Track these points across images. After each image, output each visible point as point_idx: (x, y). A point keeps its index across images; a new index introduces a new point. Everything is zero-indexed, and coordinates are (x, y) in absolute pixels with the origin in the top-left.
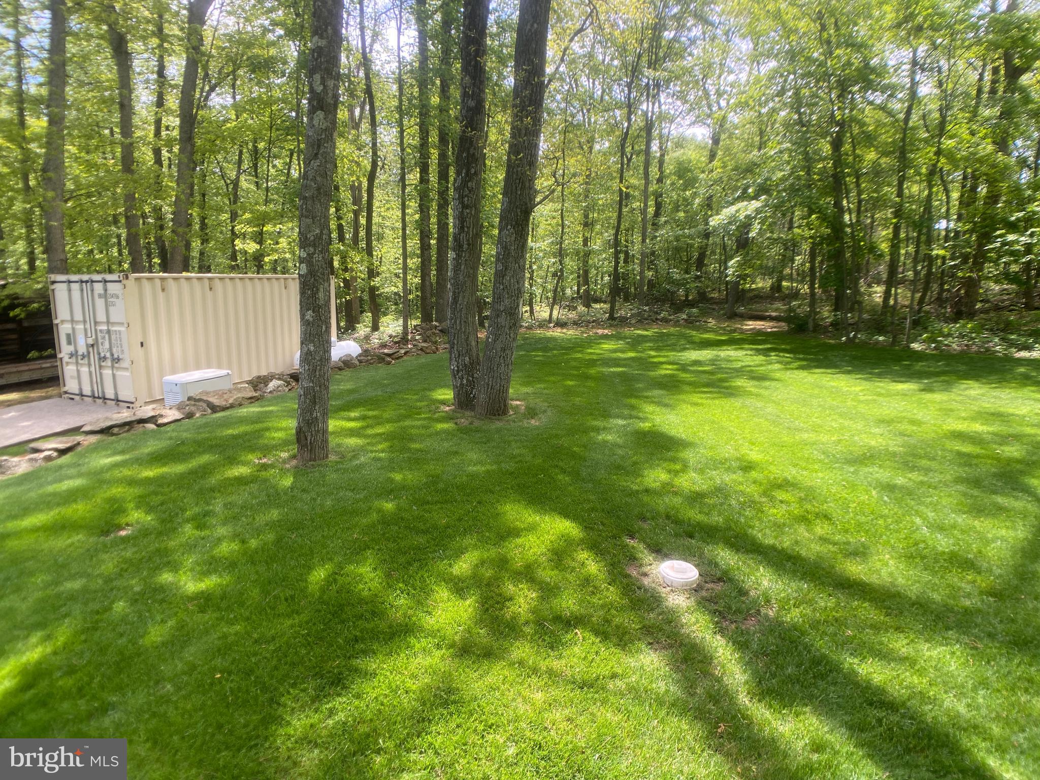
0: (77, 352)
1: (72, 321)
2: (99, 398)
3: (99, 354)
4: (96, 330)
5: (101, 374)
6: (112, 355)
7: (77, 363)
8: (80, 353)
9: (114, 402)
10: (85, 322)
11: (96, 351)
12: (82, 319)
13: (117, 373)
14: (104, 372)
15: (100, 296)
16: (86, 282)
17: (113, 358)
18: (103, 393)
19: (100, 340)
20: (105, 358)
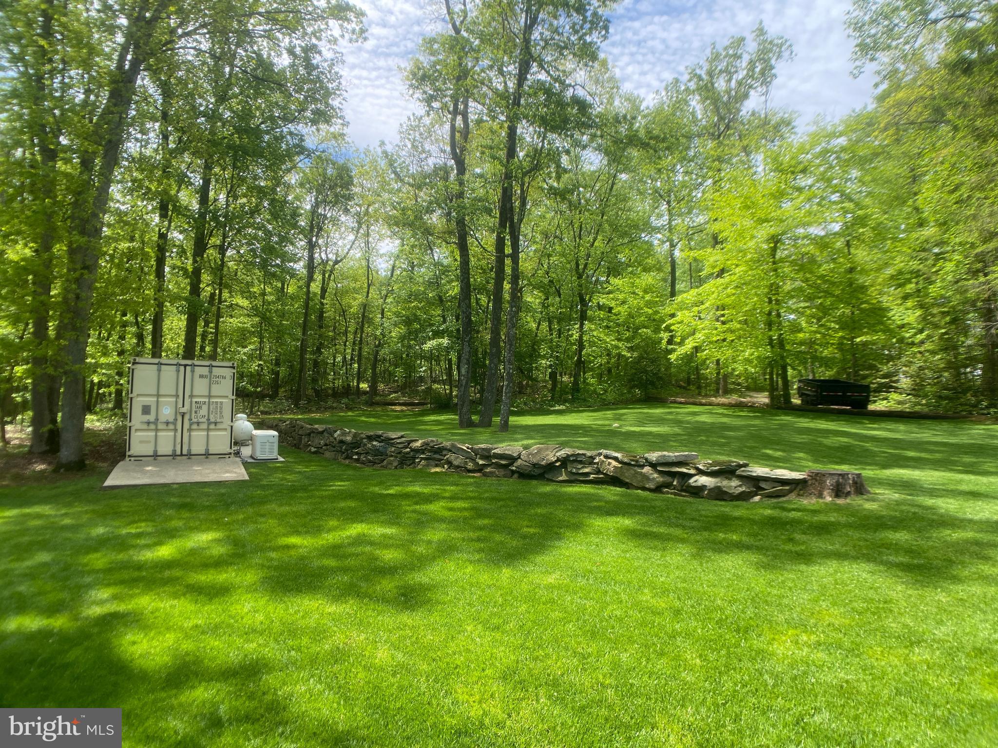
0: (157, 419)
1: (158, 396)
2: (182, 455)
3: (190, 419)
4: (191, 402)
5: (190, 436)
6: (208, 419)
7: (157, 430)
9: (202, 457)
10: (177, 396)
11: (187, 417)
12: (174, 393)
13: (211, 433)
14: (193, 433)
15: (201, 376)
16: (185, 366)
17: (209, 423)
18: (189, 450)
19: (194, 409)
20: (198, 424)
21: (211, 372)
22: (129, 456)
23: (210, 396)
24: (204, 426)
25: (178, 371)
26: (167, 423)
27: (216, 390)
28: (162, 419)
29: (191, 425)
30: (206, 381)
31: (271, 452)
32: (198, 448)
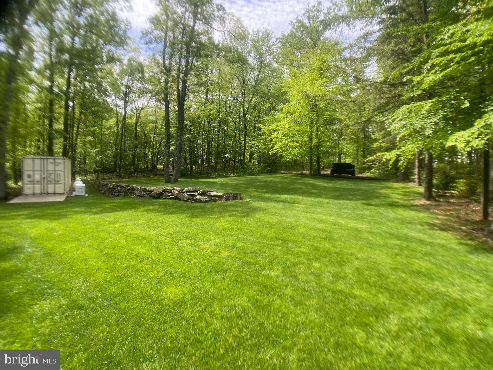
0: (34, 180)
1: (33, 171)
2: (44, 194)
4: (47, 173)
5: (47, 186)
7: (34, 184)
9: (53, 194)
10: (41, 171)
11: (46, 179)
13: (56, 185)
14: (49, 185)
15: (51, 163)
16: (43, 159)
17: (55, 181)
18: (47, 192)
19: (48, 176)
20: (50, 181)
21: (54, 161)
22: (23, 194)
23: (55, 171)
24: (53, 182)
26: (38, 181)
27: (57, 168)
28: (36, 180)
29: (47, 182)
30: (53, 165)
31: (82, 193)
32: (51, 191)
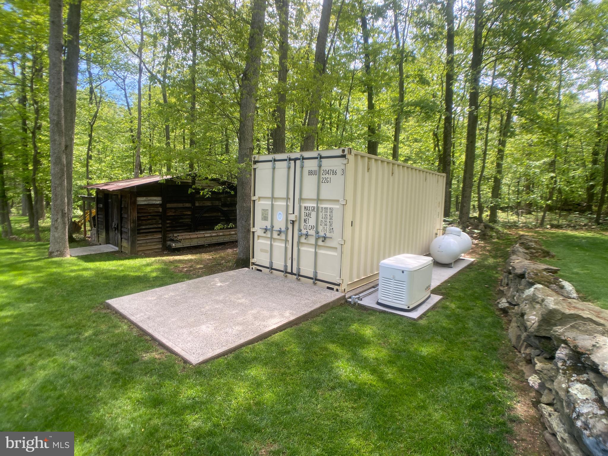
0: (273, 227)
1: (273, 198)
2: (292, 273)
3: (300, 230)
4: (300, 207)
5: (299, 250)
6: (317, 233)
7: (271, 238)
8: (276, 228)
9: (311, 281)
10: (288, 198)
11: (297, 227)
12: (285, 196)
13: (320, 251)
14: (303, 248)
15: (311, 173)
16: (295, 160)
17: (318, 238)
18: (299, 269)
19: (303, 217)
20: (307, 235)
21: (320, 166)
22: (253, 264)
23: (318, 200)
24: (312, 241)
25: (289, 168)
26: (280, 232)
27: (325, 191)
29: (300, 236)
30: (315, 178)
32: (307, 270)
